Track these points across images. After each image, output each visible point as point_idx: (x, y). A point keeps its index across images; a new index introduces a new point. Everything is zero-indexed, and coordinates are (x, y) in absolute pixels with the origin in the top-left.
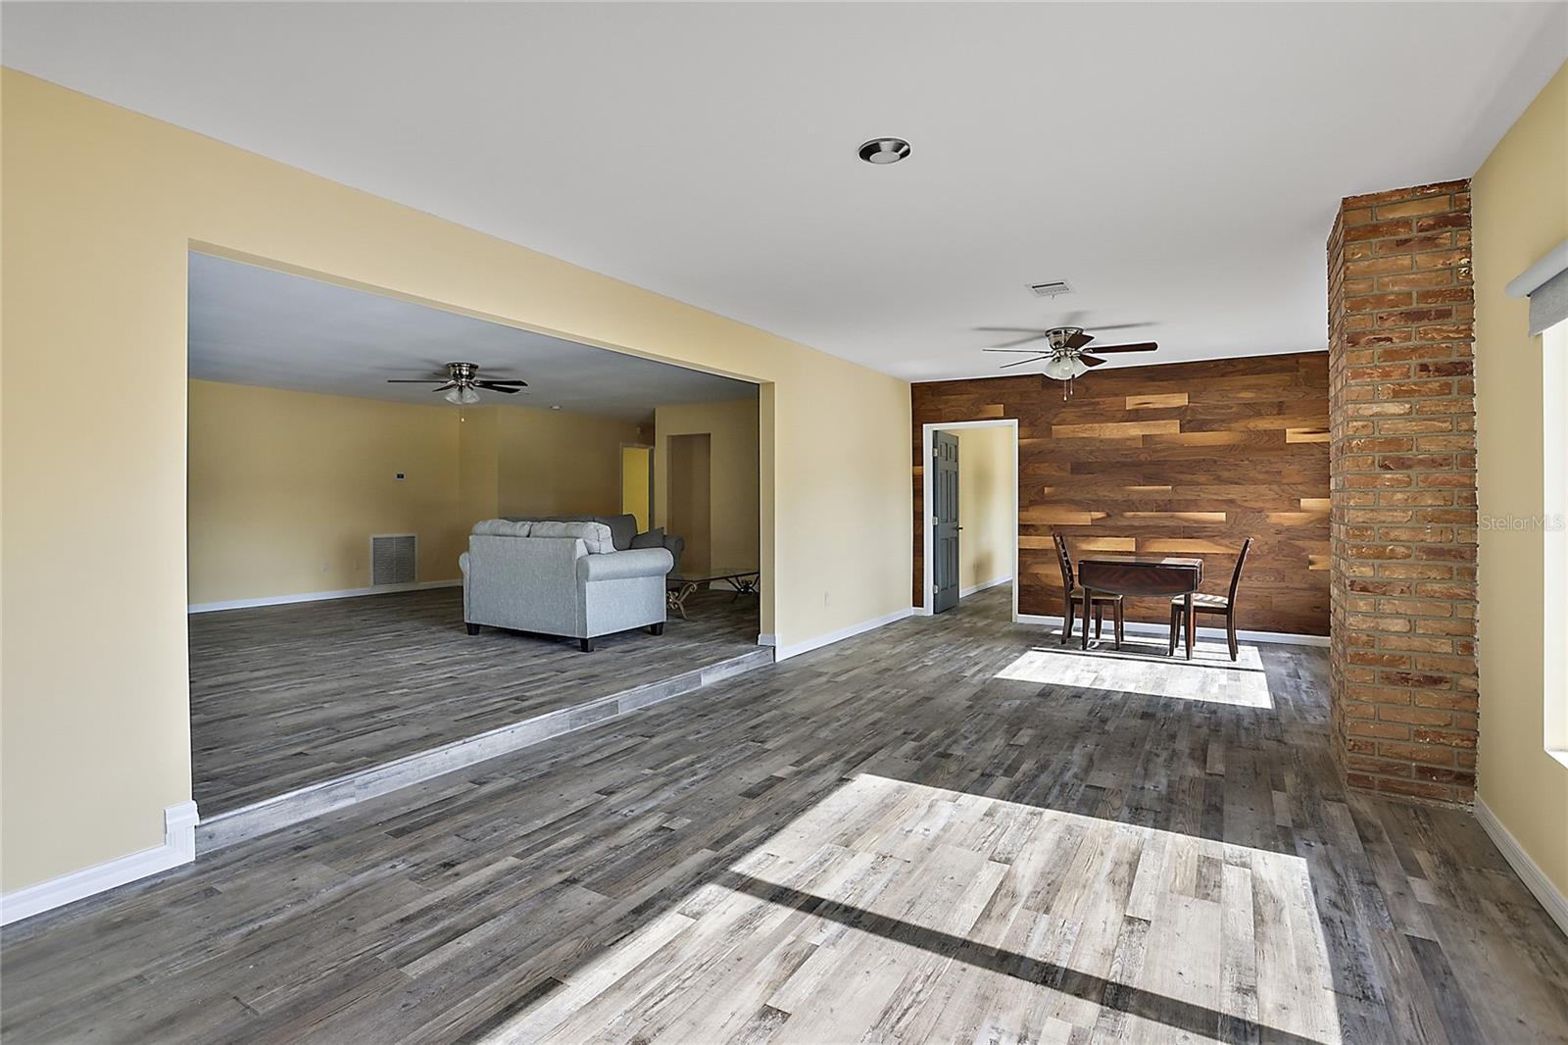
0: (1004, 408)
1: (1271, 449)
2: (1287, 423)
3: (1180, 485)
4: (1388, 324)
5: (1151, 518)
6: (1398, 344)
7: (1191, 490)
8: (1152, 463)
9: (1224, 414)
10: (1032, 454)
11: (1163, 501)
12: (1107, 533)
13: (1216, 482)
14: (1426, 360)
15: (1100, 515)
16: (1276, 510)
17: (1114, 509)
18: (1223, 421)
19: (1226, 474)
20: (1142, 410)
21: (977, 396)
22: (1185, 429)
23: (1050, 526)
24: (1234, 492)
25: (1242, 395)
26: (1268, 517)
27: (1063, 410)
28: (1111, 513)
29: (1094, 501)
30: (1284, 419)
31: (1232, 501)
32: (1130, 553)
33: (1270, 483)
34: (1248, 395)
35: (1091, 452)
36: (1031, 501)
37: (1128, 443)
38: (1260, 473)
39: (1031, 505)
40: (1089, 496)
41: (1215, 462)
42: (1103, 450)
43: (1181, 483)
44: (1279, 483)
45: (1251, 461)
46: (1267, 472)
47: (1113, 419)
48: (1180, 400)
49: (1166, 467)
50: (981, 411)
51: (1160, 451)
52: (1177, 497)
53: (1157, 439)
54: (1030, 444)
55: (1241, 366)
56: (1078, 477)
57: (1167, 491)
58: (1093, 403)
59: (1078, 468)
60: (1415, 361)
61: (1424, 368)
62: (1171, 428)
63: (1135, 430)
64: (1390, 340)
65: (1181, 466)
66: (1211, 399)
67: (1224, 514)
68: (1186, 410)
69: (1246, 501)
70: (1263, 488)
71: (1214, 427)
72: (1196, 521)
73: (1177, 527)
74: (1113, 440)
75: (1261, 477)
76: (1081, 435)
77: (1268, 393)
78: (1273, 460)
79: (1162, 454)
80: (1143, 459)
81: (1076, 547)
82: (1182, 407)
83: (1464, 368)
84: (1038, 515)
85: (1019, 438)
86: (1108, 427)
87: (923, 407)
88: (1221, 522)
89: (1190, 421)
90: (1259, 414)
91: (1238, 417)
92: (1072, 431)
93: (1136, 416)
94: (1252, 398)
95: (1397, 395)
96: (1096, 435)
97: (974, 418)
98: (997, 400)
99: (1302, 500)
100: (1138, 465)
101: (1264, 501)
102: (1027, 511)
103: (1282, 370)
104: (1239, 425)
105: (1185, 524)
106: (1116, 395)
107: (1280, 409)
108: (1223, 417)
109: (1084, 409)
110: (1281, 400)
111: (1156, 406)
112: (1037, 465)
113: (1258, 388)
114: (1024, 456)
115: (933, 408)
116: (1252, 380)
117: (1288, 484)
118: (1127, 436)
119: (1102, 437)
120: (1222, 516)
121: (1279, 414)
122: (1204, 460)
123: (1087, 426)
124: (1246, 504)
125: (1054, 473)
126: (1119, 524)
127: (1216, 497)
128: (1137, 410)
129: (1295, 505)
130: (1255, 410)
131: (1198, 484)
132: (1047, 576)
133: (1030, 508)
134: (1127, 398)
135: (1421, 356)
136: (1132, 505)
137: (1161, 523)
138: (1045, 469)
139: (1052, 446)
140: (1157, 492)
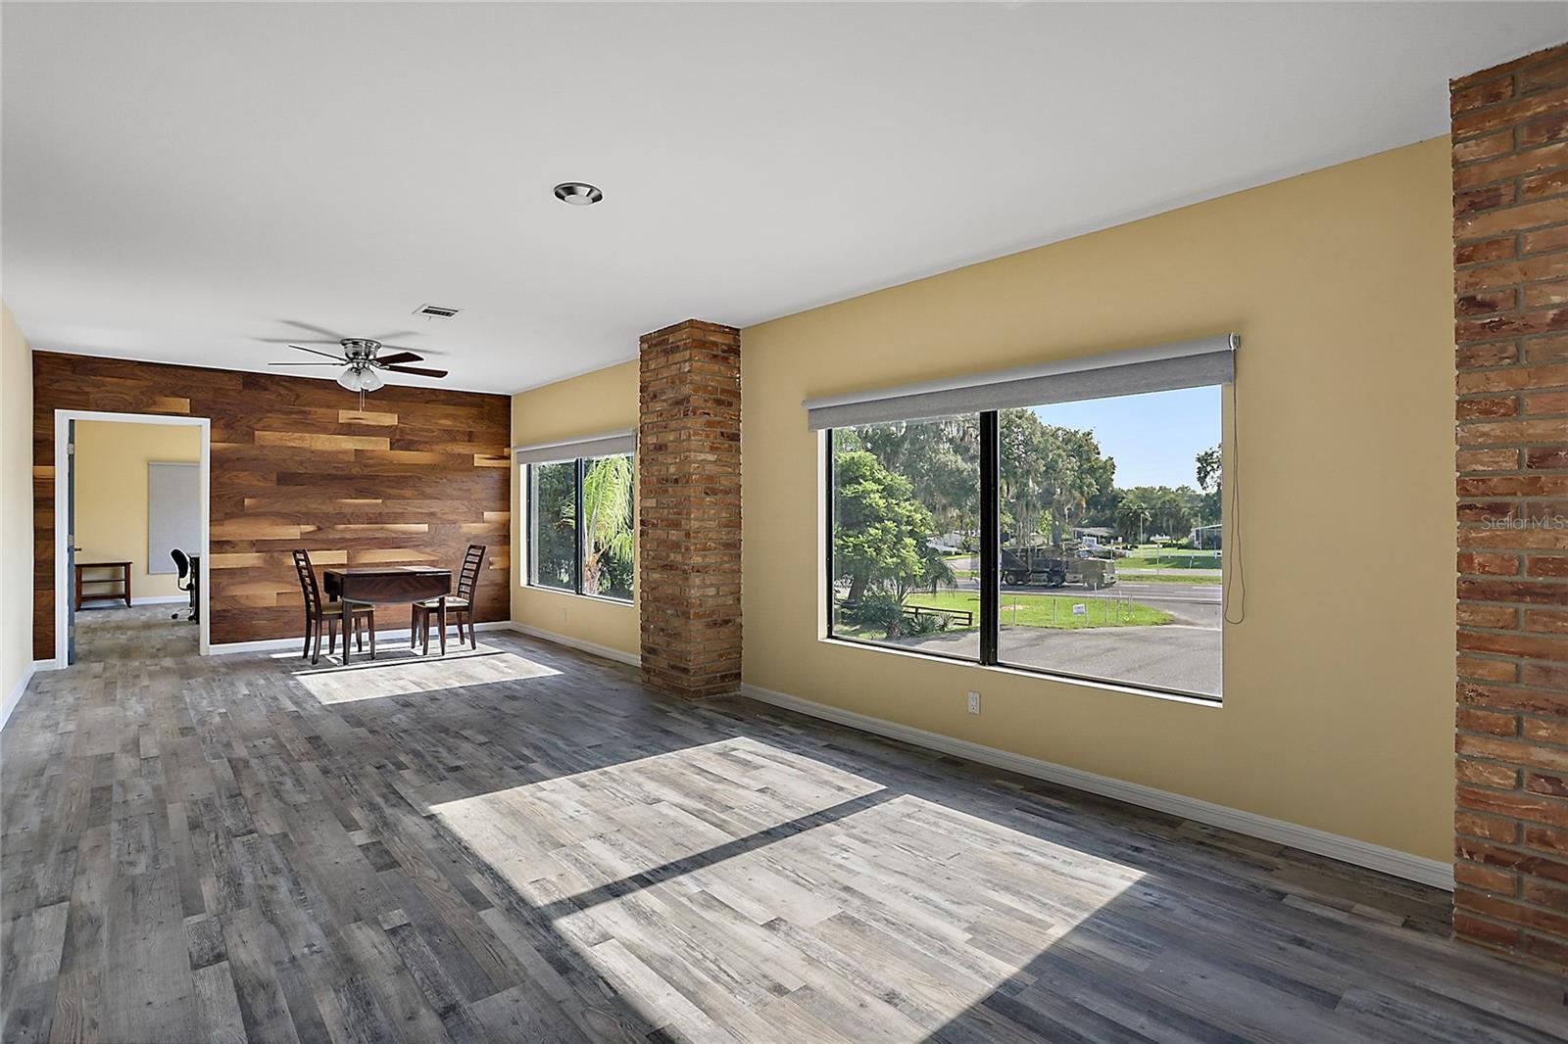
0: (190, 404)
1: (462, 470)
2: (474, 449)
3: (389, 499)
4: (709, 405)
5: (363, 530)
6: (712, 418)
7: (399, 504)
8: (364, 477)
9: (426, 436)
10: (229, 460)
11: (374, 514)
12: (320, 546)
13: (420, 496)
14: (723, 430)
15: (310, 528)
16: (466, 521)
17: (324, 522)
18: (426, 443)
19: (428, 490)
20: (355, 424)
21: (151, 384)
22: (394, 447)
23: (252, 541)
24: (435, 506)
25: (442, 422)
26: (460, 527)
27: (270, 415)
28: (322, 527)
29: (304, 514)
30: (473, 446)
31: (432, 514)
32: (342, 566)
33: (463, 499)
34: (447, 422)
35: (301, 463)
36: (227, 514)
37: (340, 456)
38: (455, 489)
39: (226, 519)
40: (298, 508)
41: (420, 478)
42: (314, 461)
43: (389, 497)
44: (469, 500)
45: (448, 480)
46: (460, 489)
47: (325, 430)
48: (390, 420)
49: (377, 481)
50: (155, 403)
51: (371, 466)
52: (386, 510)
53: (369, 454)
54: (226, 449)
55: (442, 397)
56: (285, 488)
57: (377, 504)
58: (304, 412)
59: (286, 479)
60: (719, 430)
61: (722, 434)
62: (382, 445)
63: (348, 444)
64: (709, 414)
65: (389, 481)
66: (417, 423)
67: (427, 525)
68: (395, 429)
69: (444, 514)
70: (457, 503)
71: (420, 447)
72: (404, 533)
73: (387, 538)
74: (323, 452)
75: (455, 493)
76: (290, 444)
77: (462, 423)
78: (464, 479)
79: (374, 469)
80: (355, 473)
81: (283, 563)
82: (391, 426)
83: (735, 437)
84: (233, 530)
85: (211, 441)
86: (319, 438)
87: (55, 386)
88: (424, 533)
89: (400, 440)
90: (454, 440)
91: (438, 441)
92: (276, 439)
93: (350, 429)
94: (449, 426)
95: (713, 449)
96: (306, 445)
97: (145, 410)
98: (182, 393)
99: (485, 513)
100: (351, 478)
101: (458, 514)
102: (222, 525)
103: (472, 405)
104: (439, 448)
105: (395, 536)
106: (329, 407)
107: (470, 437)
108: (426, 440)
109: (294, 416)
110: (471, 430)
111: (369, 423)
112: (235, 473)
113: (454, 417)
114: (218, 462)
115: (75, 390)
116: (450, 409)
117: (475, 500)
118: (340, 449)
119: (313, 448)
120: (425, 527)
121: (469, 441)
122: (410, 477)
123: (297, 435)
124: (444, 517)
125: (256, 483)
126: (330, 537)
127: (420, 510)
128: (350, 424)
129: (480, 518)
130: (451, 436)
131: (405, 498)
132: (247, 597)
133: (226, 522)
134: (340, 411)
135: (721, 427)
136: (344, 518)
137: (370, 535)
138: (244, 479)
139: (254, 453)
140: (368, 505)
